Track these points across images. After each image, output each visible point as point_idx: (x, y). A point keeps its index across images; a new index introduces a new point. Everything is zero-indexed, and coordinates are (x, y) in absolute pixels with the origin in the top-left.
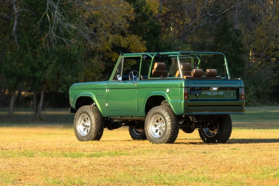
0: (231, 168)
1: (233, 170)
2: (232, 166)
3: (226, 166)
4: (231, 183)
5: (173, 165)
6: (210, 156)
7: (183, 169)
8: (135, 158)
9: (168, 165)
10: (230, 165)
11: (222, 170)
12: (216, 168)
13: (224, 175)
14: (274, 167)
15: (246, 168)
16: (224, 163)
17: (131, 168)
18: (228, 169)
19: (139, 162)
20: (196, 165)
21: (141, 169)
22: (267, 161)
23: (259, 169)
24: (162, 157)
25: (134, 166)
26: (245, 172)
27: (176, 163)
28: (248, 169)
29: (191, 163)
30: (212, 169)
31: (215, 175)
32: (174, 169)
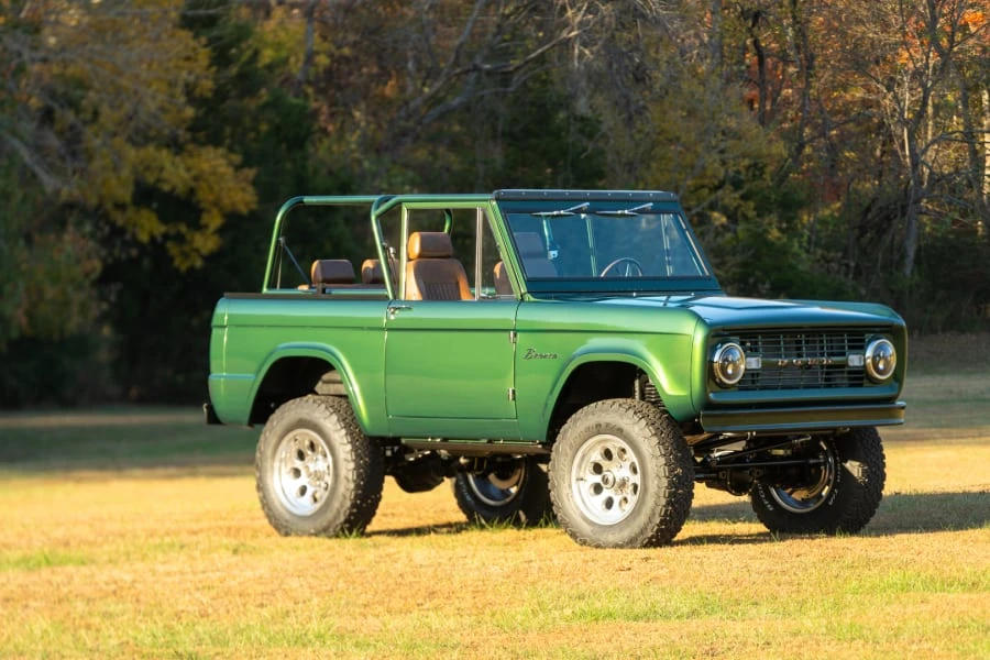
0: (432, 594)
1: (436, 601)
2: (437, 587)
3: (417, 587)
4: (412, 647)
7: (262, 605)
8: (104, 575)
9: (213, 593)
10: (432, 583)
11: (396, 604)
12: (377, 599)
13: (395, 622)
14: (583, 587)
15: (484, 592)
16: (410, 578)
17: (80, 606)
18: (419, 602)
19: (113, 587)
20: (311, 588)
21: (112, 608)
23: (527, 594)
24: (201, 567)
26: (477, 608)
27: (240, 584)
28: (490, 597)
29: (294, 583)
30: (363, 599)
31: (370, 619)
32: (230, 607)
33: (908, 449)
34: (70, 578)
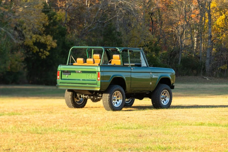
0: (87, 123)
1: (88, 124)
2: (88, 122)
3: (84, 121)
5: (48, 121)
6: (75, 115)
7: (54, 124)
8: (24, 117)
9: (45, 121)
11: (80, 124)
12: (76, 123)
13: (80, 128)
14: (116, 123)
15: (97, 123)
16: (83, 120)
17: (19, 123)
18: (84, 124)
19: (25, 119)
20: (64, 121)
21: (25, 124)
22: (113, 118)
23: (105, 123)
24: (43, 116)
25: (21, 122)
26: (95, 126)
27: (50, 120)
28: (98, 124)
29: (60, 120)
30: (73, 124)
31: (75, 127)
32: (48, 124)
33: (178, 98)
34: (17, 118)
